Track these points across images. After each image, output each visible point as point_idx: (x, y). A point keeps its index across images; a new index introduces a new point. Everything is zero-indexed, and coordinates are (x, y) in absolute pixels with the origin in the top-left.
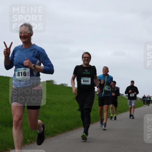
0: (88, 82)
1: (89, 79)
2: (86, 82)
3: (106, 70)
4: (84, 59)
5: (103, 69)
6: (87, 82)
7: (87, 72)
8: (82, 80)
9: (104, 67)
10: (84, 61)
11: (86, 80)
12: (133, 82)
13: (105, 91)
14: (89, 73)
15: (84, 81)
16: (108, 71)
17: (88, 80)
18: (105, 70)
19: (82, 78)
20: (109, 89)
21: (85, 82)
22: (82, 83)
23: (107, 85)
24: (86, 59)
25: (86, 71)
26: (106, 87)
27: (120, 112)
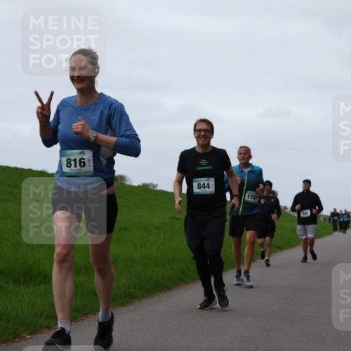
0: (209, 187)
1: (212, 182)
2: (204, 188)
3: (245, 154)
4: (197, 134)
6: (207, 189)
7: (204, 165)
8: (195, 185)
9: (241, 148)
10: (198, 138)
11: (204, 184)
12: (307, 183)
13: (246, 203)
14: (211, 168)
15: (199, 187)
16: (250, 157)
17: (208, 184)
19: (195, 179)
20: (254, 198)
21: (202, 189)
22: (196, 190)
23: (249, 188)
24: (203, 133)
25: (204, 162)
26: (247, 194)
27: (280, 248)
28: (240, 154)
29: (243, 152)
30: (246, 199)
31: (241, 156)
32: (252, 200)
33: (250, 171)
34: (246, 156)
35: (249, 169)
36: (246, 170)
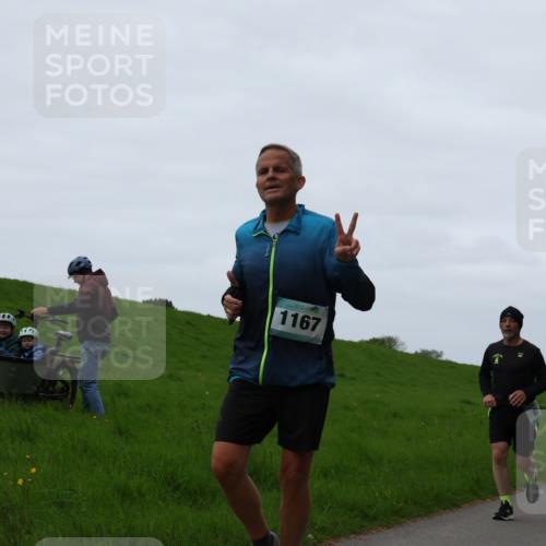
3: (277, 169)
5: (258, 165)
13: (276, 340)
16: (298, 181)
18: (270, 174)
26: (278, 310)
28: (262, 171)
29: (274, 162)
31: (265, 178)
32: (297, 331)
34: (283, 176)
35: (283, 226)
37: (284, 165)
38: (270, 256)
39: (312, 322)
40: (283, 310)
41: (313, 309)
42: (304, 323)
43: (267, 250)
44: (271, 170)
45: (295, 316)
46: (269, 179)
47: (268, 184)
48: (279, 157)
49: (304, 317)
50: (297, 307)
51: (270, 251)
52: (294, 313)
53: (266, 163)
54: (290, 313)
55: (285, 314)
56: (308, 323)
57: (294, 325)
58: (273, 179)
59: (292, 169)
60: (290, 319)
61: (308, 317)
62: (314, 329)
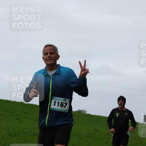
3: (51, 53)
5: (43, 51)
9: (46, 46)
18: (49, 55)
26: (53, 101)
28: (45, 54)
29: (50, 51)
30: (52, 106)
31: (46, 56)
33: (55, 74)
34: (53, 56)
36: (51, 73)
37: (53, 52)
38: (50, 82)
39: (64, 105)
40: (54, 101)
41: (64, 100)
42: (62, 105)
43: (49, 80)
44: (49, 54)
45: (58, 103)
46: (48, 57)
47: (48, 58)
48: (51, 49)
49: (61, 103)
50: (59, 99)
51: (50, 81)
52: (58, 102)
53: (47, 51)
54: (57, 102)
55: (55, 102)
56: (63, 105)
57: (58, 106)
58: (50, 57)
59: (56, 53)
60: (57, 104)
61: (63, 103)
62: (65, 107)
